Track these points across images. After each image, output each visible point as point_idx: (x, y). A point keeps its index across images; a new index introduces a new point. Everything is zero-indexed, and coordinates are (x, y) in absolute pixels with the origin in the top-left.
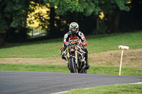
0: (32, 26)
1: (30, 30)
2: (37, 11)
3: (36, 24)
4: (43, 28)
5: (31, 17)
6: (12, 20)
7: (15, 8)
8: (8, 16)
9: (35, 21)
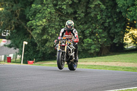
0: (127, 42)
1: (126, 44)
2: (130, 33)
3: (130, 40)
4: (135, 43)
5: (127, 36)
6: (114, 38)
7: (116, 31)
8: (112, 36)
9: (129, 39)
